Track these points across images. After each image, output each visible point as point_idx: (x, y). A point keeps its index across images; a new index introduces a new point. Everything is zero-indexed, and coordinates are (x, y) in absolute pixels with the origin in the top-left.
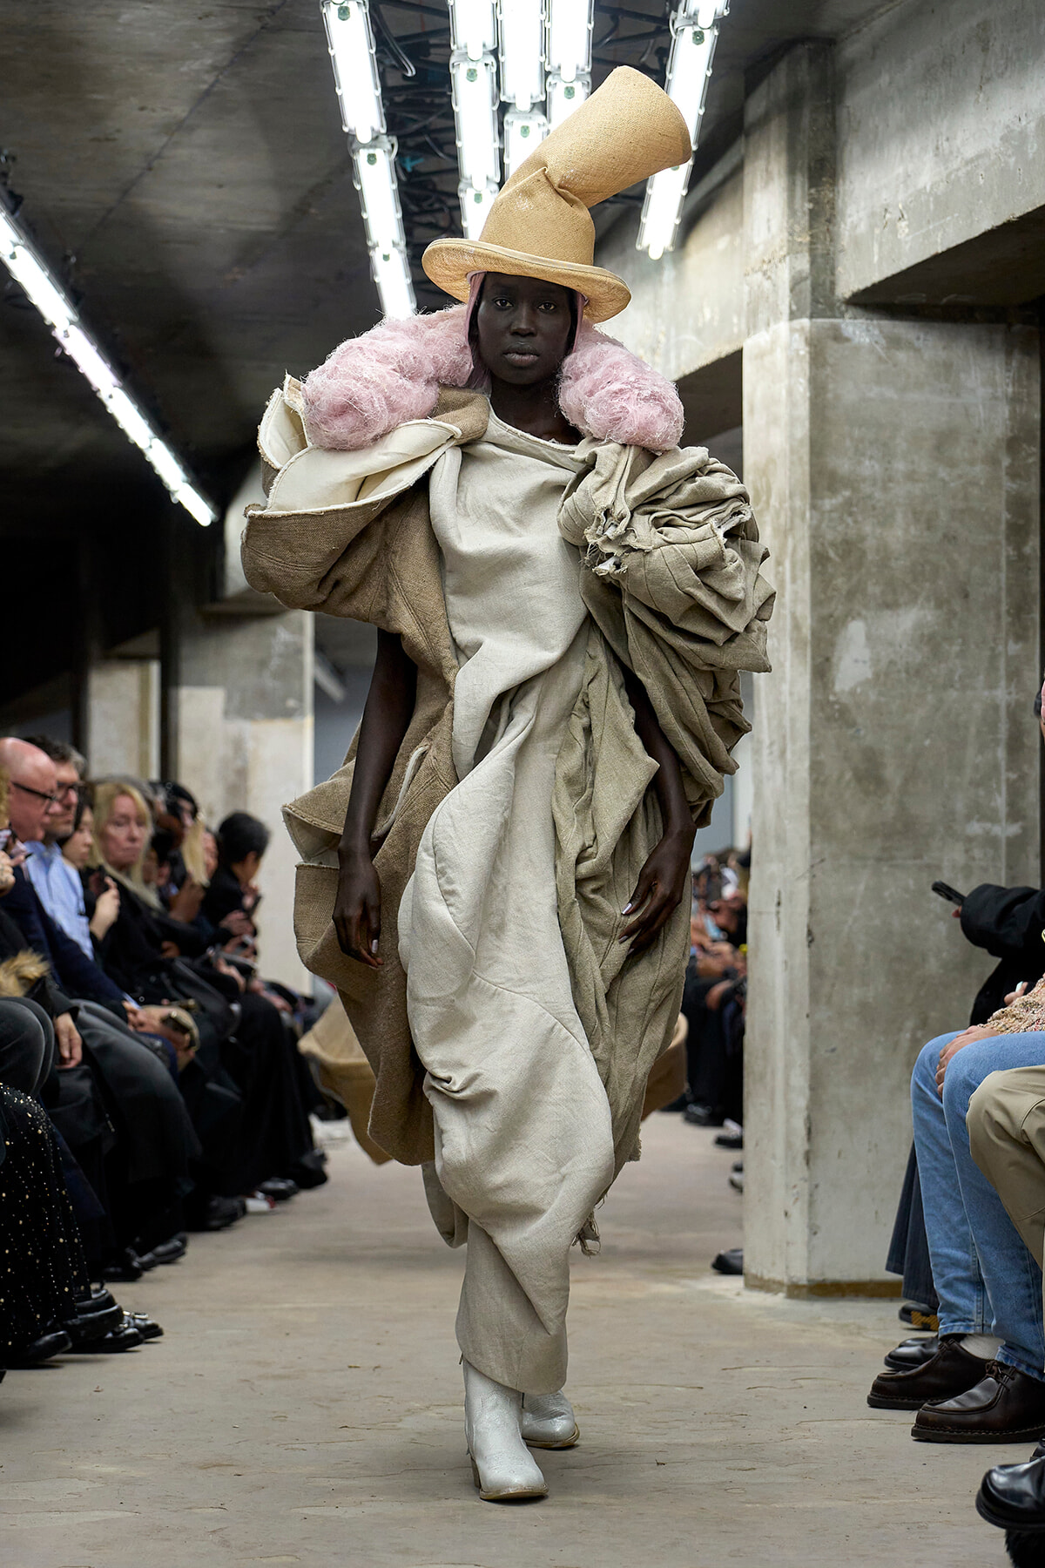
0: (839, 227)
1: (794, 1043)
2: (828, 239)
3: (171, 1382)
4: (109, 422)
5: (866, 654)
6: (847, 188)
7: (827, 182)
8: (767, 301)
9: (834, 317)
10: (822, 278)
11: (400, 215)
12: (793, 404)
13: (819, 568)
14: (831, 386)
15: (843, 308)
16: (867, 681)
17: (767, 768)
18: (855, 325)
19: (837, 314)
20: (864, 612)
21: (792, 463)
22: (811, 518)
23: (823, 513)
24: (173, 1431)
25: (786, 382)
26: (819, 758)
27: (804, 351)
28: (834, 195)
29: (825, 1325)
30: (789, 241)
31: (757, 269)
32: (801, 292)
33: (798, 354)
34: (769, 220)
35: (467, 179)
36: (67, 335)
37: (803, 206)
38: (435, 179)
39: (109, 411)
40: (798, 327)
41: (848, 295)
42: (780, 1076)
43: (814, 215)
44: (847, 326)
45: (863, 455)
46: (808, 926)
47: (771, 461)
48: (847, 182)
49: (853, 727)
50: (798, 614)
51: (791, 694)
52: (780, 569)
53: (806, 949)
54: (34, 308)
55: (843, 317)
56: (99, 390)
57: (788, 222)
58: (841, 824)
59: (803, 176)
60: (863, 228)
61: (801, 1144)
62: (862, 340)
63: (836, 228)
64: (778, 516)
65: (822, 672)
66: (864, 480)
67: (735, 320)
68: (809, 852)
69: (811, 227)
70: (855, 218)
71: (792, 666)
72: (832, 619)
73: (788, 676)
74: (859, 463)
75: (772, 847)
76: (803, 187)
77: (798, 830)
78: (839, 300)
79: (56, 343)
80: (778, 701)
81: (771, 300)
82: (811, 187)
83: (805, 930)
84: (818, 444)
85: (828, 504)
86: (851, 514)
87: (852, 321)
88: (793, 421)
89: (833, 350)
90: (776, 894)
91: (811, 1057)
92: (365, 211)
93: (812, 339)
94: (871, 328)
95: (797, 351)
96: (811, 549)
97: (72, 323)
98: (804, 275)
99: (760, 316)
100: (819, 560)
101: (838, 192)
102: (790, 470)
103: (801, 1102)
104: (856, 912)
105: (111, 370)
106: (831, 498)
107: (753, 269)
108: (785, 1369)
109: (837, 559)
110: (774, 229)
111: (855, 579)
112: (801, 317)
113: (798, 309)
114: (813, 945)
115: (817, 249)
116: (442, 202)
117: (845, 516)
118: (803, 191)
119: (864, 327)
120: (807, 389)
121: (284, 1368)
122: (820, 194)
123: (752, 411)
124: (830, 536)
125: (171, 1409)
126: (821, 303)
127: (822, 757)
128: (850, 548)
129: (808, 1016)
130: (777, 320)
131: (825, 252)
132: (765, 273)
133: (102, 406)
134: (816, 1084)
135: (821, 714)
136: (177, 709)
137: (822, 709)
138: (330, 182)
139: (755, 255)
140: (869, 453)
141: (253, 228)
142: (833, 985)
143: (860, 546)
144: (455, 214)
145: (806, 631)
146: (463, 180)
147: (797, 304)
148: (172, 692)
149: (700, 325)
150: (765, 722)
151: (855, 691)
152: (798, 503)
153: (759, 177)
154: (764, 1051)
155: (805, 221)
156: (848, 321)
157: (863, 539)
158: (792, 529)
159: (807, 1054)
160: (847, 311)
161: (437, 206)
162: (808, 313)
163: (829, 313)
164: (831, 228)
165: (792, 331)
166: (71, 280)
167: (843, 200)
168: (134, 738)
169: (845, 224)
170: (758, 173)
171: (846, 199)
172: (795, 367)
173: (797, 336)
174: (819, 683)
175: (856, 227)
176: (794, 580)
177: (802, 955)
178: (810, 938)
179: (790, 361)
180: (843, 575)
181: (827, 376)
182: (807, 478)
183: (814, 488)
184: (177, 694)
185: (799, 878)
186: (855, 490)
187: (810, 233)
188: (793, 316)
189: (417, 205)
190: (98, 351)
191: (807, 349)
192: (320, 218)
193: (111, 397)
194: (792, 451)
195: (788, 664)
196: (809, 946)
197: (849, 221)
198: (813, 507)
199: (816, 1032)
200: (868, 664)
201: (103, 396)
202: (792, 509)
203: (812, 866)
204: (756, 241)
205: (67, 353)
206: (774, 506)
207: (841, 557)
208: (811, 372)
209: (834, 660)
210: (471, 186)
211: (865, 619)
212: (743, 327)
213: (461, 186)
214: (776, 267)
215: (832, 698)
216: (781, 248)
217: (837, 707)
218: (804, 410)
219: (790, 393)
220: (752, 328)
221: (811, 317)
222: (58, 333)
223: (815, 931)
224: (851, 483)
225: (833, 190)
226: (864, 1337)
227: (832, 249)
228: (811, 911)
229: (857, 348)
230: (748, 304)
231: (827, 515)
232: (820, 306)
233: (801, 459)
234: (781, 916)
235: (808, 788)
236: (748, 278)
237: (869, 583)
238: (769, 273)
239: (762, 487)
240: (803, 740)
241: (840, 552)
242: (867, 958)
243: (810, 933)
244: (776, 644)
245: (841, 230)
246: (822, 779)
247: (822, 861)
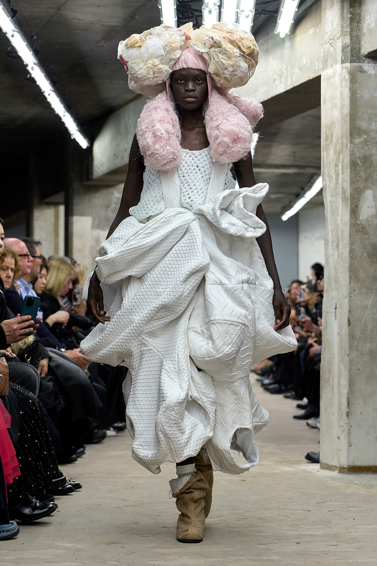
0: (362, 25)
1: (342, 367)
2: (358, 30)
3: (88, 508)
4: (48, 106)
5: (373, 204)
6: (366, 8)
7: (357, 6)
8: (332, 56)
9: (360, 62)
10: (355, 47)
11: (176, 19)
12: (343, 99)
13: (353, 168)
14: (359, 92)
15: (364, 59)
16: (373, 215)
17: (331, 251)
18: (369, 66)
19: (361, 61)
20: (372, 187)
21: (342, 124)
22: (350, 147)
23: (355, 145)
24: (92, 529)
25: (340, 90)
26: (353, 247)
27: (347, 77)
28: (360, 11)
29: (357, 484)
30: (341, 30)
31: (327, 42)
32: (346, 52)
33: (345, 78)
34: (332, 22)
35: (206, 4)
36: (33, 69)
37: (347, 16)
38: (190, 4)
39: (48, 101)
40: (345, 67)
41: (366, 53)
42: (336, 380)
43: (352, 20)
44: (365, 66)
45: (372, 120)
46: (348, 318)
47: (333, 123)
48: (366, 6)
49: (367, 234)
50: (344, 187)
51: (341, 221)
52: (337, 168)
53: (348, 328)
54: (19, 58)
55: (364, 62)
56: (44, 92)
57: (341, 23)
58: (362, 275)
59: (348, 4)
60: (373, 25)
61: (345, 409)
62: (372, 72)
63: (361, 25)
64: (336, 147)
65: (354, 211)
66: (372, 131)
67: (317, 64)
68: (349, 287)
69: (351, 25)
70: (369, 21)
71: (342, 209)
72: (359, 189)
73: (340, 213)
74: (371, 124)
75: (333, 285)
76: (347, 8)
77: (344, 277)
78: (362, 56)
79: (28, 72)
80: (336, 224)
81: (333, 55)
82: (350, 8)
83: (347, 319)
84: (353, 116)
85: (357, 141)
86: (367, 145)
87: (367, 64)
88: (342, 106)
89: (360, 76)
90: (335, 304)
91: (349, 372)
92: (162, 18)
93: (351, 72)
94: (375, 67)
95: (345, 77)
96: (350, 160)
97: (35, 64)
98: (348, 45)
99: (329, 61)
100: (353, 164)
101: (362, 10)
102: (341, 127)
103: (345, 391)
104: (368, 312)
105: (50, 83)
106: (358, 139)
107: (325, 42)
108: (343, 503)
109: (361, 164)
110: (335, 25)
111: (368, 173)
112: (347, 63)
113: (345, 60)
114: (350, 325)
115: (353, 34)
116: (193, 13)
117: (364, 146)
118: (347, 10)
119: (373, 66)
120: (349, 93)
121: (134, 502)
122: (354, 11)
123: (325, 102)
124: (358, 155)
125: (90, 519)
126: (355, 57)
127: (354, 247)
128: (366, 159)
129: (348, 355)
130: (336, 63)
131: (356, 35)
132: (330, 44)
133: (45, 98)
134: (351, 384)
135: (354, 229)
136: (72, 226)
137: (355, 227)
138: (145, 5)
139: (327, 37)
140: (374, 120)
141: (112, 24)
142: (359, 343)
143: (370, 158)
144: (198, 18)
145: (348, 195)
146: (204, 4)
147: (344, 57)
148: (70, 218)
149: (301, 65)
150: (330, 232)
151: (368, 219)
152: (345, 141)
153: (328, 3)
154: (329, 370)
155: (348, 22)
156: (366, 64)
157: (371, 156)
158: (342, 151)
159: (348, 371)
160: (365, 60)
161: (190, 15)
162: (349, 61)
163: (358, 61)
164: (358, 25)
165: (342, 68)
166: (34, 46)
167: (364, 14)
168: (52, 237)
169: (365, 23)
170: (328, 2)
171: (366, 13)
172: (344, 83)
173: (344, 70)
174: (353, 216)
175: (370, 25)
176: (343, 173)
177: (345, 330)
178: (349, 323)
179: (342, 81)
180: (363, 171)
181: (357, 87)
182: (349, 130)
183: (351, 134)
184: (72, 218)
185: (345, 297)
186: (369, 135)
187: (350, 27)
188: (343, 62)
189: (183, 15)
190: (45, 76)
191: (349, 76)
192: (140, 20)
193: (49, 95)
194: (342, 119)
195: (340, 208)
196: (349, 326)
197: (367, 22)
198: (351, 142)
199: (351, 362)
200: (374, 208)
201: (46, 94)
202: (342, 143)
203: (350, 293)
204: (327, 30)
205: (32, 76)
206: (334, 142)
207: (363, 163)
208: (350, 85)
209: (360, 206)
210: (208, 7)
211: (373, 189)
212: (321, 66)
213: (203, 7)
214: (336, 41)
215: (358, 222)
216: (338, 33)
217: (361, 226)
218: (347, 102)
219: (342, 94)
220: (325, 67)
221: (351, 62)
222: (29, 68)
223: (351, 320)
224: (366, 132)
225: (360, 9)
226: (373, 489)
227: (359, 34)
228: (349, 311)
229: (370, 76)
230: (323, 57)
231: (357, 146)
232: (354, 58)
233: (346, 122)
234: (337, 313)
235: (348, 260)
236: (323, 46)
237: (374, 174)
238: (332, 44)
239: (329, 134)
240: (347, 240)
241: (362, 161)
242: (373, 331)
243: (349, 320)
244: (335, 200)
245: (363, 26)
246: (354, 256)
247: (354, 290)
